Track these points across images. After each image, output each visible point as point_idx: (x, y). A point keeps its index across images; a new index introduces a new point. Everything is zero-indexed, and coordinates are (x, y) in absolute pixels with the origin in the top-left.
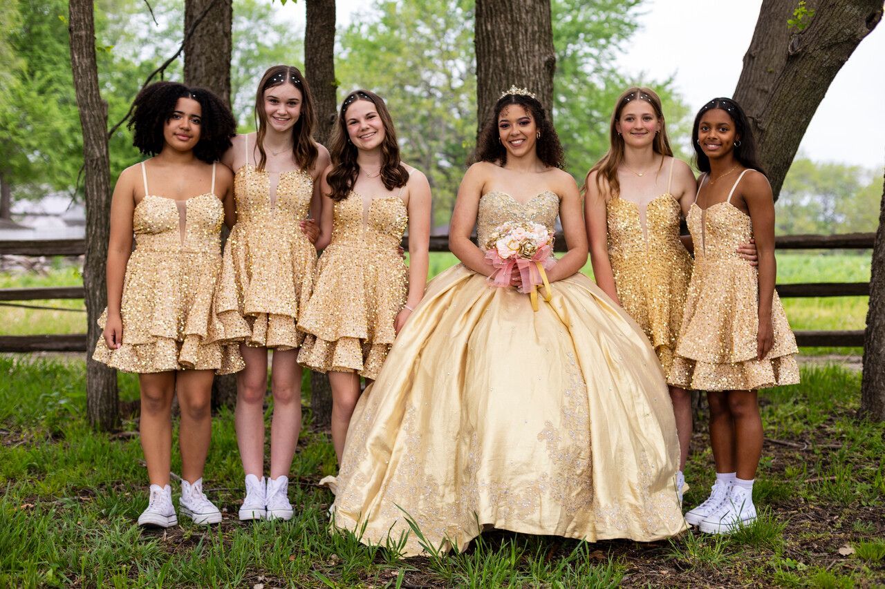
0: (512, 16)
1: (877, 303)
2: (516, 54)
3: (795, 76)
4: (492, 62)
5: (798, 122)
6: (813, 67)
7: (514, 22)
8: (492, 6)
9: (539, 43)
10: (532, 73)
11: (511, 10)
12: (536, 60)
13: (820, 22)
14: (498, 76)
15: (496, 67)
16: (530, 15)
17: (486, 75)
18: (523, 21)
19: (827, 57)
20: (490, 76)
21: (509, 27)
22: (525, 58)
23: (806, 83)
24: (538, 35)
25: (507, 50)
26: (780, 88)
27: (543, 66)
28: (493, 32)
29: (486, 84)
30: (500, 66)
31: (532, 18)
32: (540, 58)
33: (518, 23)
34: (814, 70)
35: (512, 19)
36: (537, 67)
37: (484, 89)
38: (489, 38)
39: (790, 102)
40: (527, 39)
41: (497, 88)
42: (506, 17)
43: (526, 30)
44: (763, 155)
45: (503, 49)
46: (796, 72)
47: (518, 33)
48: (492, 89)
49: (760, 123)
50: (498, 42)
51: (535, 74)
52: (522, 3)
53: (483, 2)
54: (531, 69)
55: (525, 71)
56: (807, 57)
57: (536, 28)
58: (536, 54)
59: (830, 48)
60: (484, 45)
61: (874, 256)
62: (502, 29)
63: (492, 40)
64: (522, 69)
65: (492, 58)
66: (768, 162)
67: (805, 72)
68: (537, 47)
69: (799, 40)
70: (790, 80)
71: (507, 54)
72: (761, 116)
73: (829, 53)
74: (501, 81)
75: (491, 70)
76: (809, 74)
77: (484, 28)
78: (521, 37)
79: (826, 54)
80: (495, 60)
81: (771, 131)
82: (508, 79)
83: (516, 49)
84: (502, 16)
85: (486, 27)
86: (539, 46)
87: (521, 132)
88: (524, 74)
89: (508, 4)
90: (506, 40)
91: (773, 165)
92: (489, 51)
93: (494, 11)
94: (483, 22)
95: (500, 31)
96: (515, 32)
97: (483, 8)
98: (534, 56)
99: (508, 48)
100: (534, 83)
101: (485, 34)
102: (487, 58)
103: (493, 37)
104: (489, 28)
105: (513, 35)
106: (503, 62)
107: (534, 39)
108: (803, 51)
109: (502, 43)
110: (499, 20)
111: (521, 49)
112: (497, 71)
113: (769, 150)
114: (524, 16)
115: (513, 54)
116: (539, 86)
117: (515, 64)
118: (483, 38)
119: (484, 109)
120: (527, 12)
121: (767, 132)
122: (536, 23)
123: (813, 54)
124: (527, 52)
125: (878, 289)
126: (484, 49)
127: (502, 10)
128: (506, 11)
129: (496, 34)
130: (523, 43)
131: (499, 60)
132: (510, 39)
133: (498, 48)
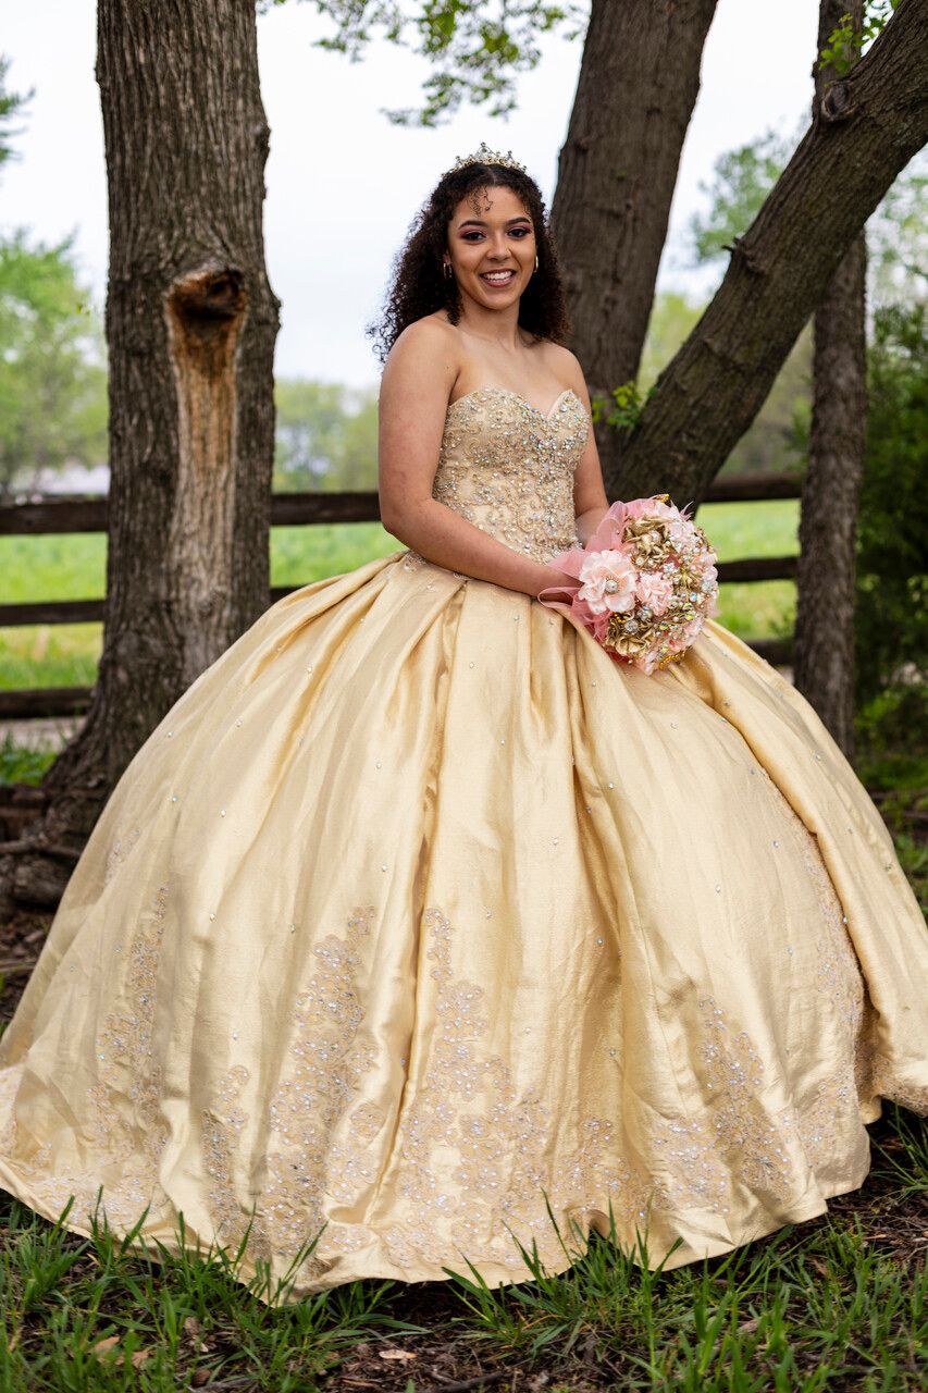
0: (191, 35)
1: (817, 602)
2: (203, 116)
3: (836, 164)
4: (150, 131)
5: (829, 257)
6: (875, 147)
7: (198, 49)
8: (147, 11)
9: (244, 96)
10: (233, 159)
11: (190, 22)
12: (241, 130)
13: (897, 55)
14: (166, 162)
15: (160, 142)
16: (226, 35)
17: (138, 159)
18: (213, 47)
19: (906, 126)
20: (147, 161)
21: (186, 58)
22: (221, 125)
23: (857, 180)
24: (242, 77)
25: (183, 107)
26: (799, 189)
27: (252, 144)
28: (151, 66)
29: (137, 179)
30: (169, 142)
31: (231, 41)
32: (247, 127)
33: (204, 50)
34: (876, 153)
35: (192, 42)
36: (243, 146)
37: (133, 189)
38: (141, 81)
39: (821, 217)
40: (221, 85)
41: (164, 187)
42: (179, 37)
43: (221, 67)
44: (755, 325)
45: (175, 104)
46: (840, 155)
47: (204, 72)
48: (153, 189)
49: (753, 259)
50: (162, 89)
51: (239, 161)
52: (211, 9)
53: (124, 3)
54: (232, 149)
55: (220, 151)
56: (866, 126)
57: (238, 64)
58: (240, 117)
59: (914, 107)
60: (129, 96)
61: (806, 514)
62: (171, 61)
63: (148, 83)
64: (216, 148)
65: (150, 125)
66: (763, 338)
67: (859, 154)
68: (240, 103)
69: (847, 92)
70: (823, 172)
71: (184, 115)
72: (752, 247)
73: (910, 119)
74: (171, 172)
75: (149, 150)
76: (866, 160)
77: (128, 57)
78: (210, 81)
79: (905, 121)
80: (156, 128)
81: (776, 275)
82: (186, 169)
83: (201, 105)
84: (171, 33)
85: (133, 55)
86: (246, 103)
87: (514, 256)
88: (219, 159)
89: (182, 9)
90: (179, 85)
91: (772, 343)
92: (142, 109)
93: (151, 23)
94: (125, 44)
95: (167, 66)
96: (198, 70)
97: (126, 15)
98: (236, 123)
99: (186, 104)
100: (237, 181)
101: (131, 72)
102: (136, 124)
103: (153, 78)
104: (142, 59)
105: (193, 74)
106: (176, 132)
107: (235, 88)
108: (857, 114)
109: (172, 90)
110: (163, 41)
111: (211, 106)
112: (162, 152)
113: (769, 315)
114: (215, 36)
115: (196, 115)
116: (247, 186)
117: (201, 137)
118: (127, 83)
119: (136, 233)
120: (221, 29)
121: (769, 278)
122: (238, 53)
123: (879, 121)
124: (224, 114)
125: (818, 576)
126: (130, 106)
127: (170, 20)
128: (178, 21)
129: (158, 71)
130: (215, 93)
131: (166, 128)
132: (188, 83)
133: (163, 102)
